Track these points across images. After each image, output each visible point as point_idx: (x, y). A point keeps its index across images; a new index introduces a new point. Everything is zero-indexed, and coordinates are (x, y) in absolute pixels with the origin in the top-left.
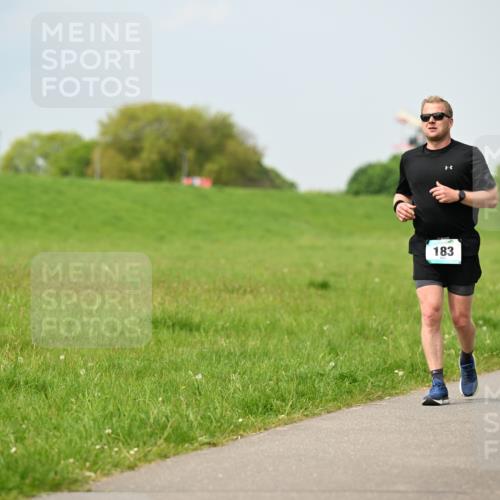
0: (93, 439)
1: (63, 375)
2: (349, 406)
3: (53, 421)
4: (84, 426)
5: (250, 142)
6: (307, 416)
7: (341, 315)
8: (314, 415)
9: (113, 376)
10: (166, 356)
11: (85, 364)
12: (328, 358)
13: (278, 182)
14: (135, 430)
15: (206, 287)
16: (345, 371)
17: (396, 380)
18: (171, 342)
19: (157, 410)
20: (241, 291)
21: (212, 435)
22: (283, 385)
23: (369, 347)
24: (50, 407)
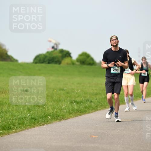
5: (4, 48)
6: (21, 130)
8: (23, 130)
17: (48, 119)
20: (1, 93)
22: (14, 121)
23: (40, 109)
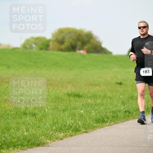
0: (50, 131)
1: (41, 111)
2: (128, 120)
3: (38, 125)
4: (47, 127)
5: (98, 40)
6: (115, 123)
7: (126, 93)
8: (117, 123)
9: (56, 111)
10: (72, 105)
11: (47, 108)
12: (122, 106)
13: (107, 52)
14: (62, 128)
15: (84, 84)
16: (127, 110)
18: (73, 101)
19: (69, 122)
20: (95, 85)
21: (86, 129)
22: (108, 114)
23: (134, 102)
24: (37, 120)
